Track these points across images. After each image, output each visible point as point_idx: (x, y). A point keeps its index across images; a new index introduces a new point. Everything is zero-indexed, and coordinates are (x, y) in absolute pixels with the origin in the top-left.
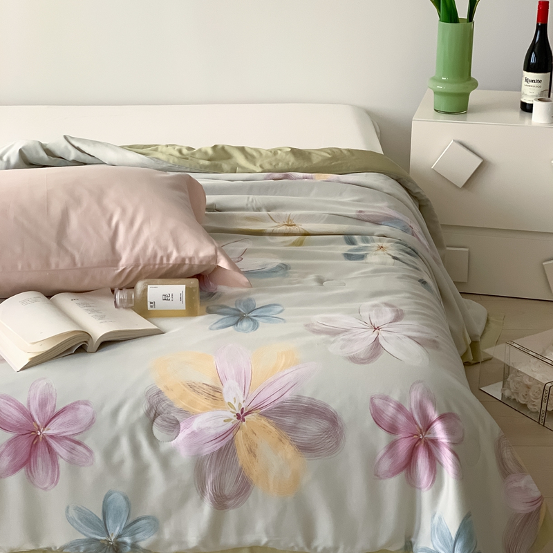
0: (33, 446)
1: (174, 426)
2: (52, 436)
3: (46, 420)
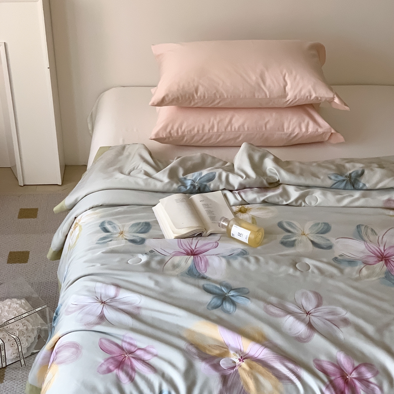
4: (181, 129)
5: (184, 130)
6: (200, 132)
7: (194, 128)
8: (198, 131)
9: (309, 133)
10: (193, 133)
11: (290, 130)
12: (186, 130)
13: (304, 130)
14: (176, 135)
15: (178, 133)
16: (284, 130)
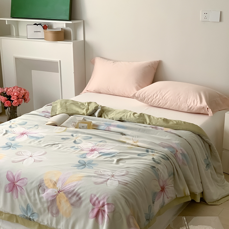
0: (14, 186)
1: (44, 190)
2: (17, 185)
3: (17, 181)
4: (145, 94)
6: (152, 97)
7: (150, 95)
8: (151, 97)
10: (149, 97)
11: (189, 103)
14: (142, 96)
15: (143, 96)
16: (187, 103)
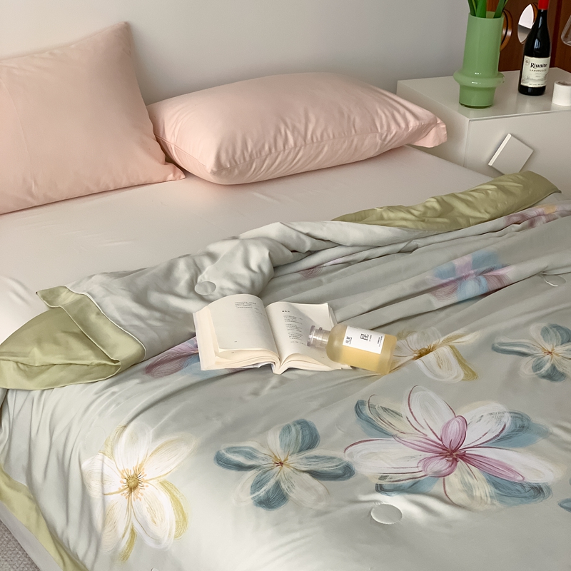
5: (252, 151)
9: (410, 129)
12: (254, 152)
13: (403, 125)
